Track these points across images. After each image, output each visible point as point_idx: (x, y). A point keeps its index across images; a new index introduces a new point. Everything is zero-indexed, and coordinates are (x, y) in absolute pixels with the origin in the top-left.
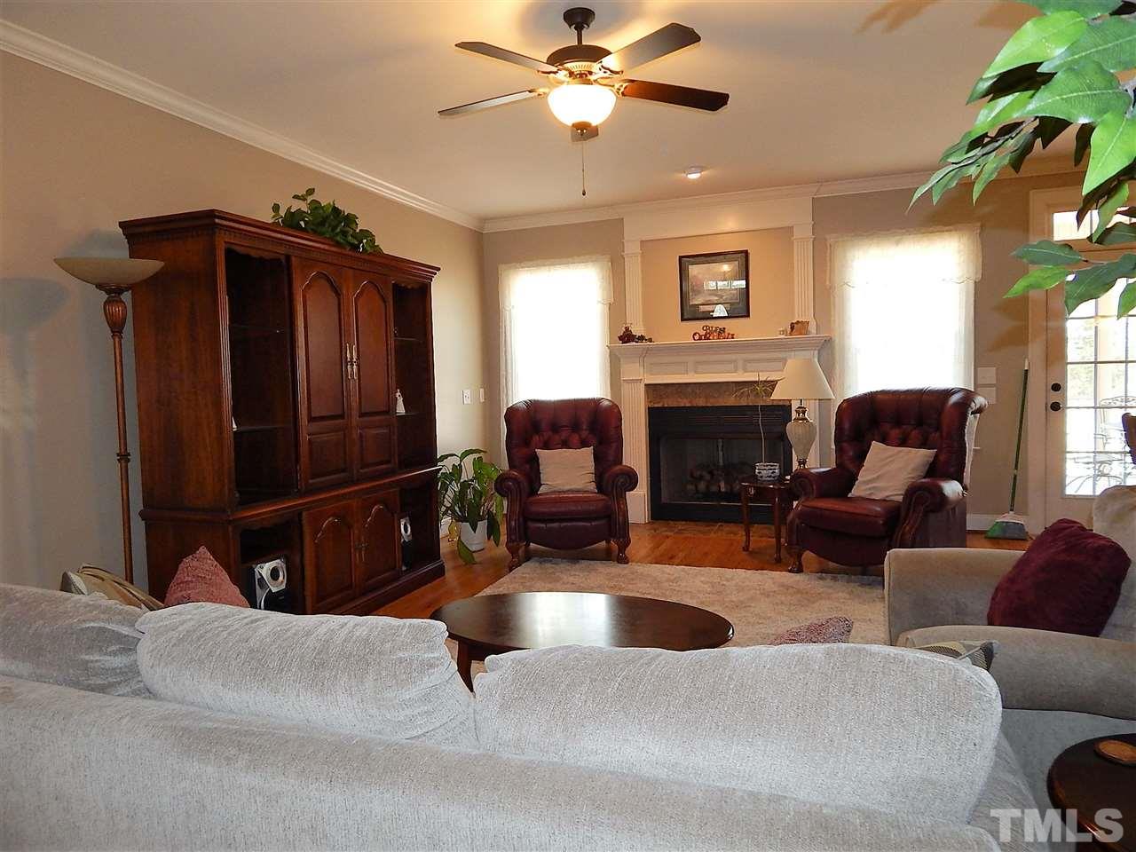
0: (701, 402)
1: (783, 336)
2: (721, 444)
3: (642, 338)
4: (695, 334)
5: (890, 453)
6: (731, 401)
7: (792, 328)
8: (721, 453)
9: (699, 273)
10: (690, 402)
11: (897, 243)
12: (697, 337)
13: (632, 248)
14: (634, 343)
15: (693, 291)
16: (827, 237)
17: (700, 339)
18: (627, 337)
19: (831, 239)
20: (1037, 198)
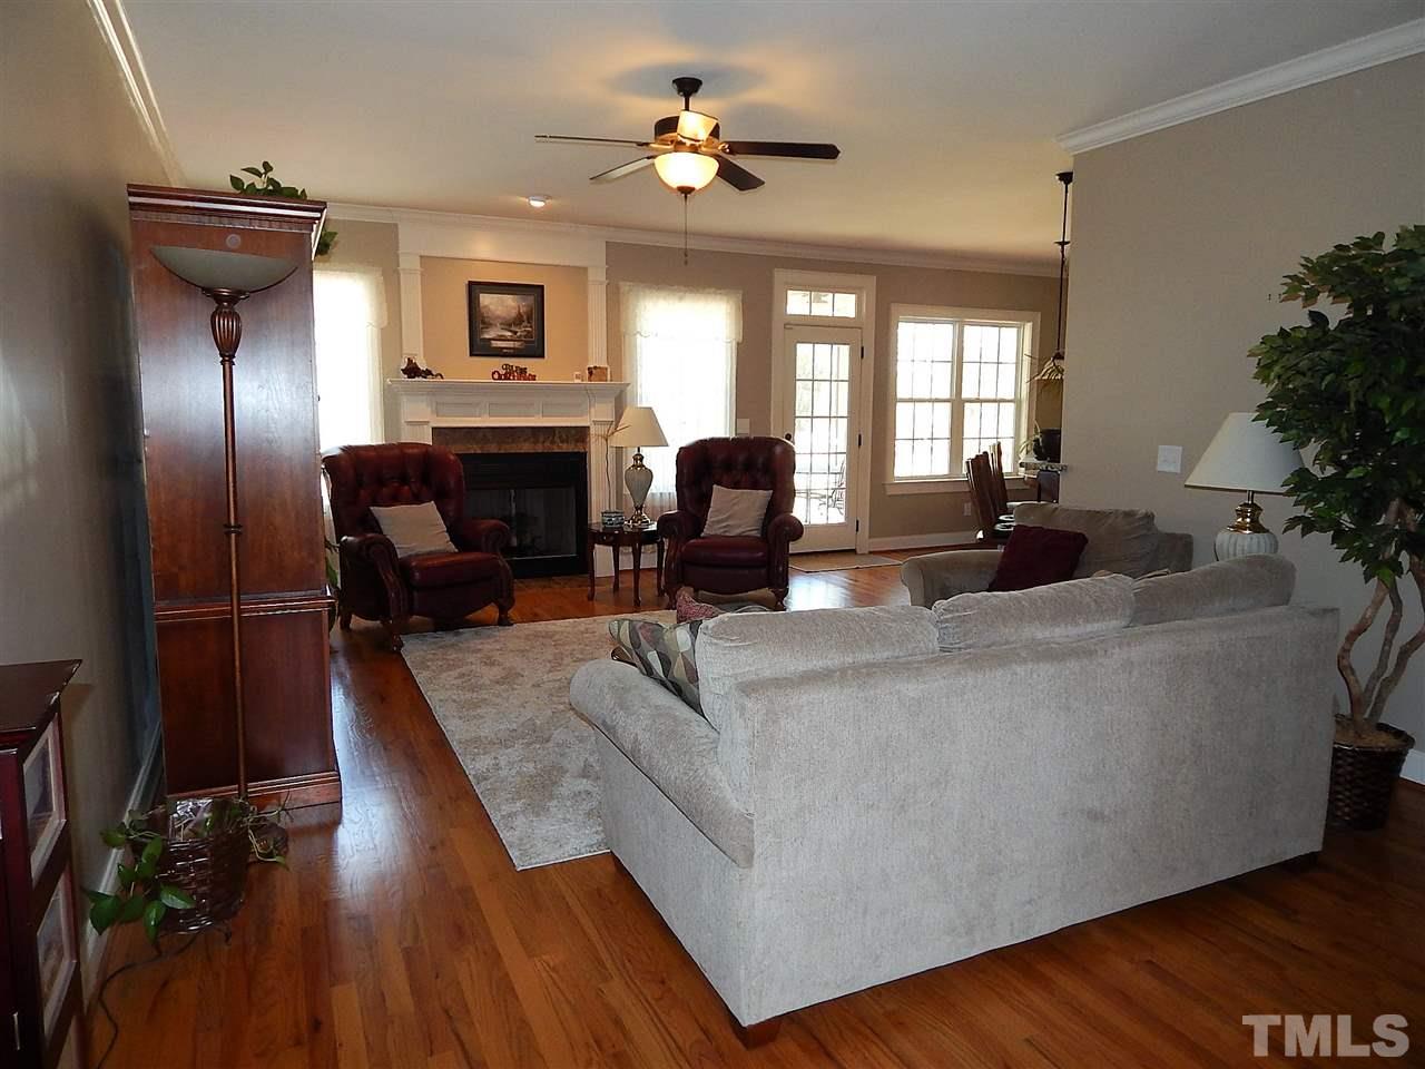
0: (493, 449)
1: (579, 381)
2: (513, 494)
3: (428, 373)
4: (493, 373)
5: (733, 496)
6: (526, 448)
7: (591, 373)
8: (514, 505)
9: (491, 304)
10: (481, 448)
11: (681, 299)
12: (496, 376)
13: (409, 262)
14: (420, 379)
15: (483, 322)
16: (621, 283)
17: (500, 378)
18: (412, 371)
19: (625, 286)
20: (780, 275)
